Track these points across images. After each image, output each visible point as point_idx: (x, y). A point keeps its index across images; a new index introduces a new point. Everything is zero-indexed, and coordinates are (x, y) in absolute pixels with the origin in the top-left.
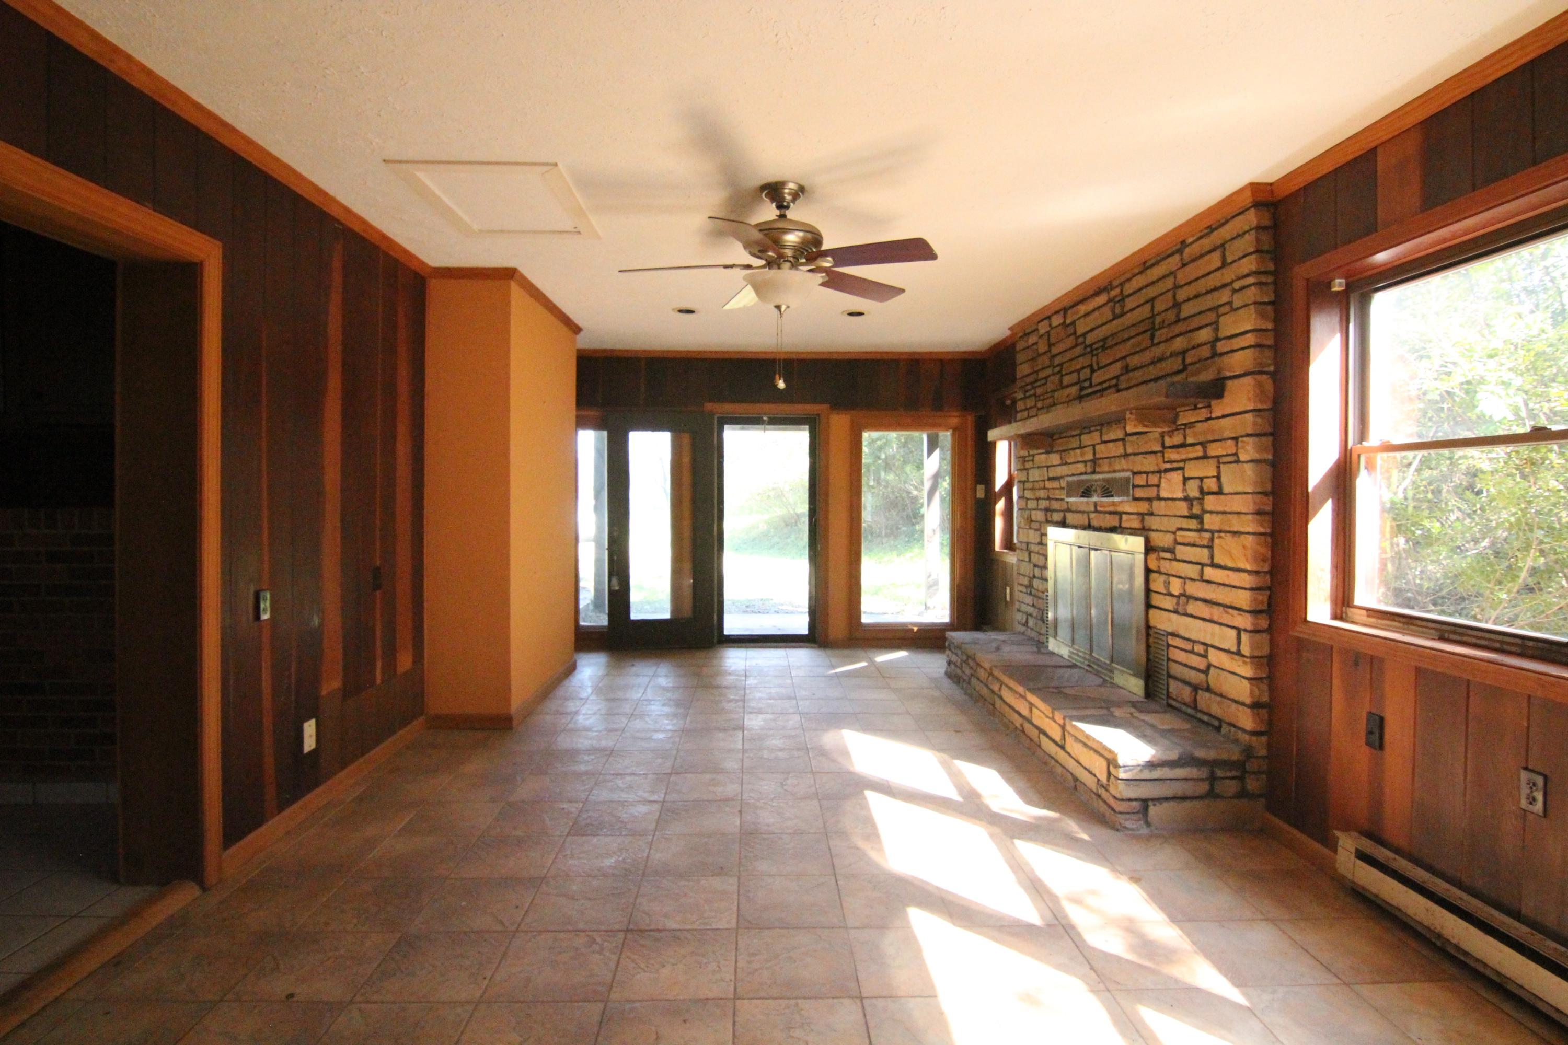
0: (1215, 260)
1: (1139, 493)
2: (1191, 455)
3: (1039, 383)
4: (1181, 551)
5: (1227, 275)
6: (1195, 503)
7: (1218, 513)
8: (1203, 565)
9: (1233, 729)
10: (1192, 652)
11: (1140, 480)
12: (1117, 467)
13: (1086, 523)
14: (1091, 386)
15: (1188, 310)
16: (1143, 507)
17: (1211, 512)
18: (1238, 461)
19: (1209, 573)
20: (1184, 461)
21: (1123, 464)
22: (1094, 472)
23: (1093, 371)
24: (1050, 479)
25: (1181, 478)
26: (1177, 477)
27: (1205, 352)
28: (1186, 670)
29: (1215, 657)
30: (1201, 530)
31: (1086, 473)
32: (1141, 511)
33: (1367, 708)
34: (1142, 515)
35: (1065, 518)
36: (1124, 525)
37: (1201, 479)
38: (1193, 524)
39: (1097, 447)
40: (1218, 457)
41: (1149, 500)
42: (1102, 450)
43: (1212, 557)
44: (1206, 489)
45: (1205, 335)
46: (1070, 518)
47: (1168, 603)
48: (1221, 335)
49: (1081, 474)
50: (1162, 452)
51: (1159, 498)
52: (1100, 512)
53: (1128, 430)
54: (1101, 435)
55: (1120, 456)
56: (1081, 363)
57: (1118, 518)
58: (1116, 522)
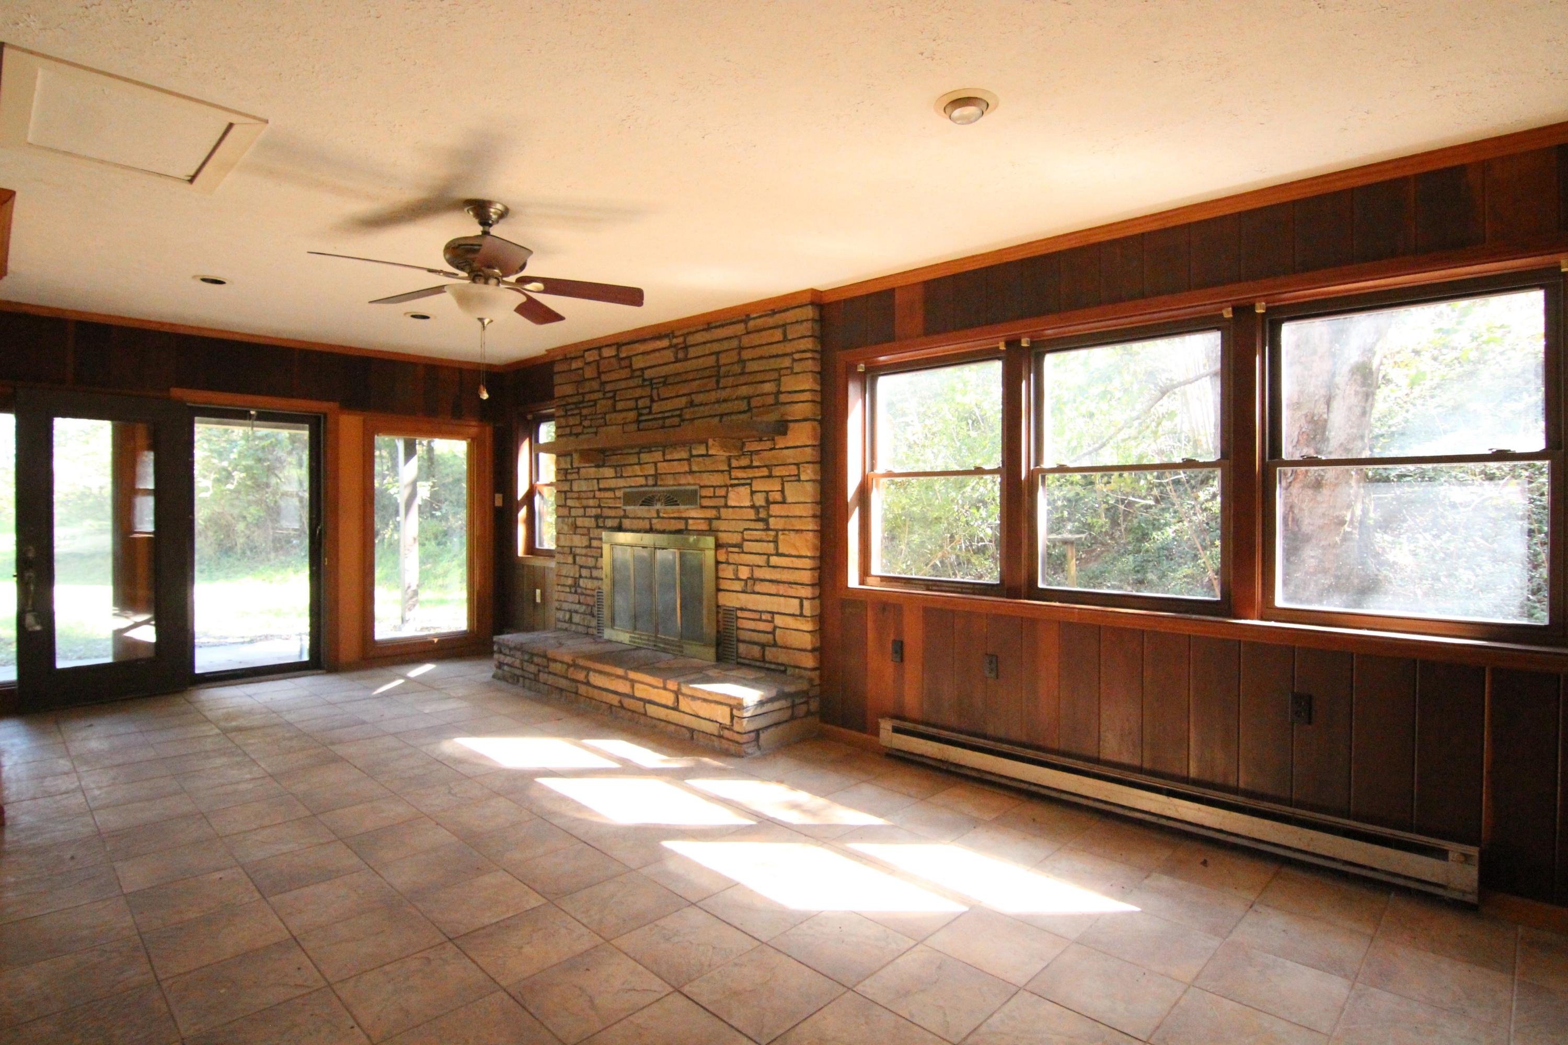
0: (778, 335)
1: (706, 502)
2: (757, 475)
3: (585, 404)
4: (748, 546)
5: (789, 347)
6: (761, 510)
7: (781, 517)
8: (769, 555)
9: (797, 670)
10: (760, 620)
11: (709, 492)
12: (682, 482)
13: (648, 527)
14: (650, 413)
15: (752, 366)
16: (711, 513)
17: (776, 517)
18: (799, 480)
19: (774, 560)
20: (751, 479)
21: (690, 479)
22: (655, 485)
23: (652, 401)
24: (600, 490)
25: (749, 491)
26: (745, 491)
27: (770, 400)
28: (755, 634)
29: (779, 621)
30: (768, 529)
31: (646, 486)
32: (709, 516)
33: (892, 637)
34: (710, 520)
35: (620, 523)
36: (690, 528)
37: (767, 492)
38: (761, 525)
39: (659, 464)
40: (782, 477)
41: (717, 508)
42: (663, 467)
43: (777, 548)
44: (771, 499)
45: (768, 387)
46: (626, 523)
47: (738, 586)
48: (783, 389)
49: (642, 486)
50: (729, 472)
51: (726, 506)
52: (663, 518)
53: (694, 452)
54: (664, 455)
55: (685, 473)
56: (639, 393)
57: (684, 522)
58: (682, 525)
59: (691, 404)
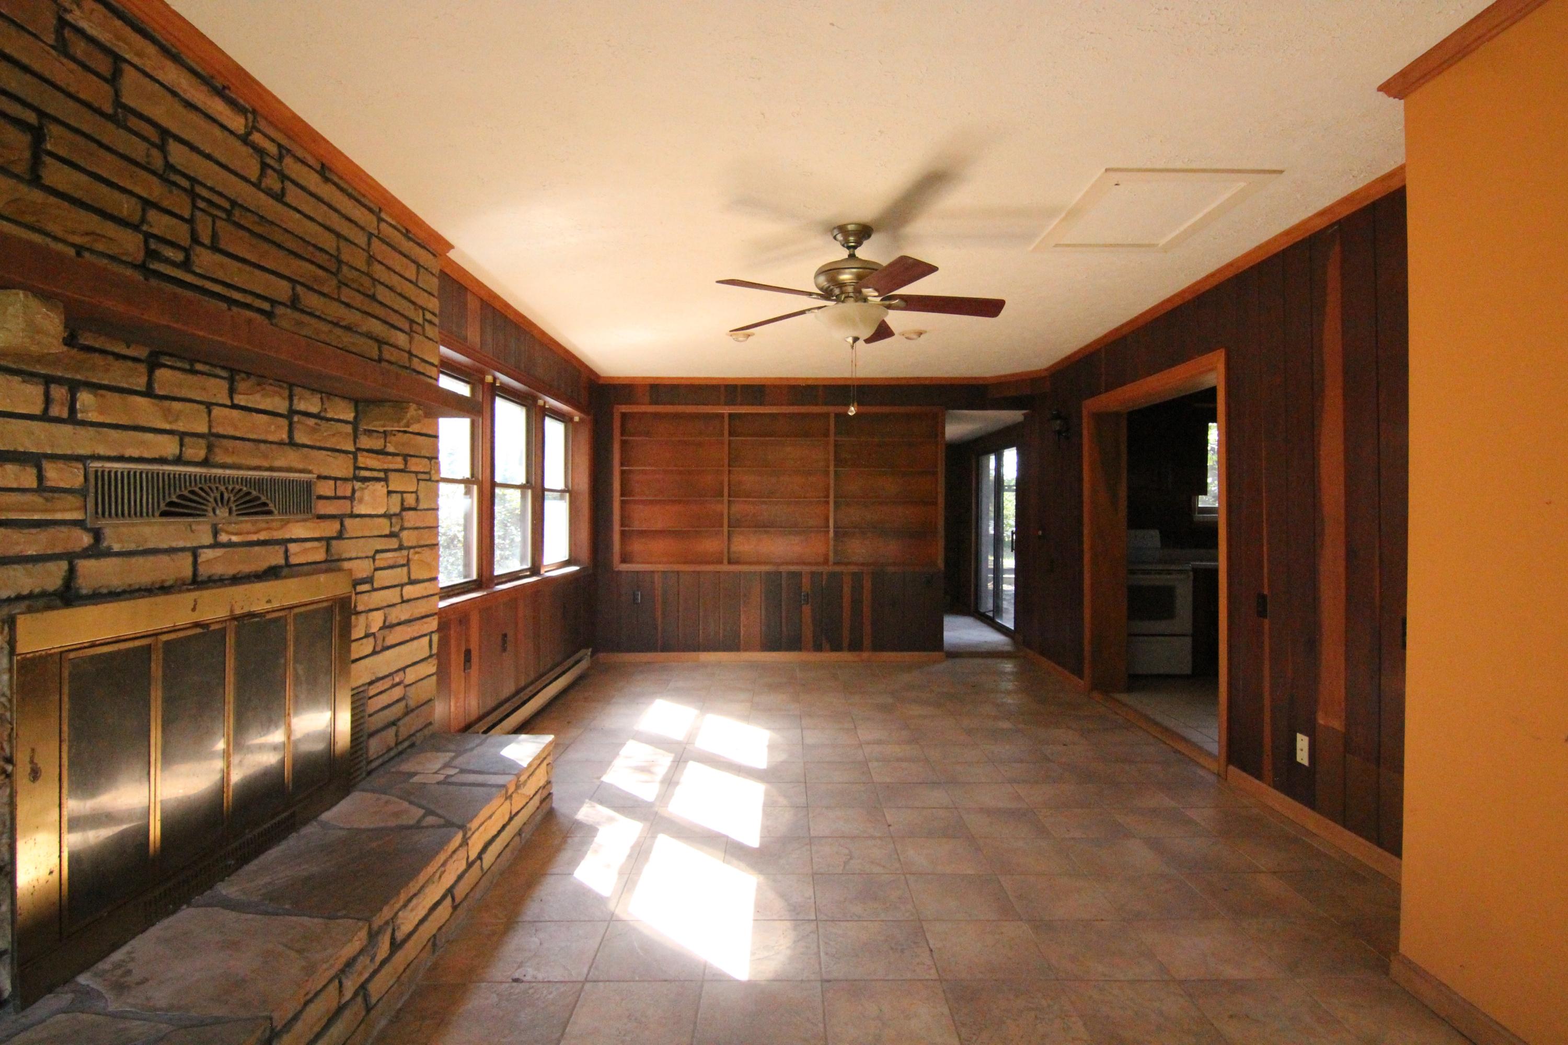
1: (322, 508)
2: (391, 466)
4: (379, 578)
5: (421, 298)
6: (394, 520)
7: (414, 528)
8: (402, 586)
9: (425, 731)
10: (393, 686)
11: (328, 488)
12: (278, 463)
13: (188, 572)
15: (383, 294)
16: (331, 528)
17: (409, 529)
19: (408, 591)
20: (386, 471)
21: (291, 458)
22: (205, 463)
23: (195, 239)
25: (385, 490)
26: (380, 488)
27: (404, 359)
29: (411, 676)
30: (401, 548)
31: (179, 460)
32: (328, 534)
34: (328, 540)
35: (71, 574)
36: (294, 560)
37: (402, 493)
38: (395, 543)
39: (216, 411)
40: (417, 473)
41: (340, 518)
42: (227, 421)
43: (409, 575)
44: (406, 504)
45: (401, 339)
46: (90, 572)
47: (369, 646)
48: (414, 350)
49: (162, 461)
50: (355, 456)
51: (353, 516)
52: (230, 545)
53: (301, 406)
54: (232, 391)
55: (281, 443)
56: (154, 190)
57: (280, 550)
58: (275, 557)
59: (294, 303)
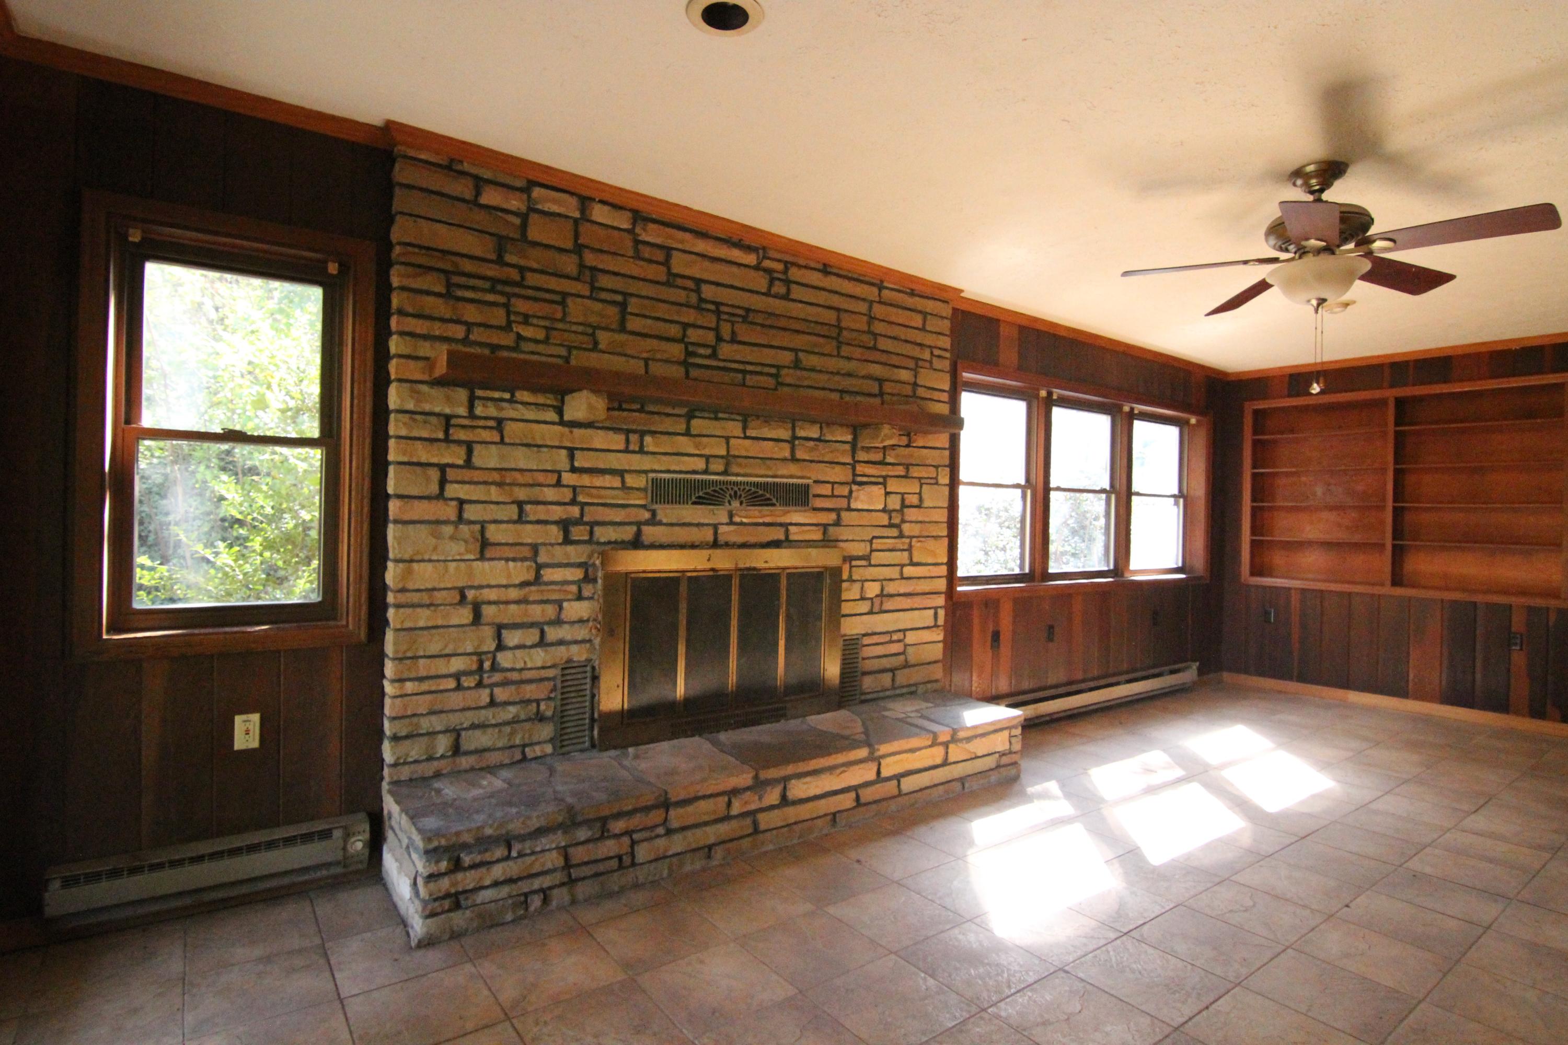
0: (917, 321)
1: (819, 503)
2: (890, 473)
4: (877, 558)
5: (929, 339)
6: (894, 514)
7: (917, 522)
8: (902, 566)
9: (929, 686)
10: (891, 642)
11: (826, 490)
12: (780, 473)
13: (710, 538)
14: (714, 355)
15: (883, 344)
16: (828, 518)
17: (911, 522)
18: (937, 483)
19: (909, 571)
20: (885, 477)
21: (793, 469)
22: (725, 473)
23: (719, 339)
24: (573, 470)
25: (883, 491)
26: (878, 491)
27: (908, 390)
28: (884, 660)
29: (911, 638)
30: (901, 536)
31: (706, 472)
32: (824, 522)
34: (825, 526)
35: (639, 533)
36: (792, 537)
37: (903, 494)
38: (894, 532)
39: (732, 441)
40: (920, 478)
41: (838, 511)
42: (741, 447)
43: (911, 558)
44: (907, 502)
45: (905, 375)
46: (650, 533)
47: (864, 607)
48: (920, 382)
49: (694, 472)
50: (853, 466)
51: (849, 509)
52: (742, 524)
53: (801, 433)
54: (744, 429)
55: (784, 460)
56: (689, 316)
57: (782, 530)
58: (779, 534)
59: (796, 365)
